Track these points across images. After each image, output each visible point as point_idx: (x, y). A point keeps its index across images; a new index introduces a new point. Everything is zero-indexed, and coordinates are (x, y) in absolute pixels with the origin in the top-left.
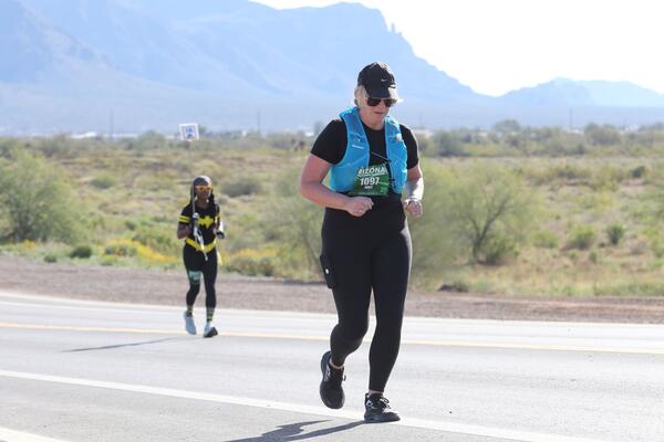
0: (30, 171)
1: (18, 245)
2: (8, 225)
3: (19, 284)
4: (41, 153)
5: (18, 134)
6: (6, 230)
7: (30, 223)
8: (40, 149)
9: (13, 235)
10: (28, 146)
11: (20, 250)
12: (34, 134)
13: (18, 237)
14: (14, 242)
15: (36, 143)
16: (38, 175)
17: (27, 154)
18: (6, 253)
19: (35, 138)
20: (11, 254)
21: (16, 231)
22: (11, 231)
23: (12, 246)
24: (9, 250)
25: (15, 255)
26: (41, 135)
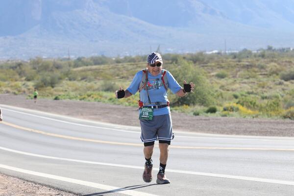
0: (186, 71)
1: (181, 107)
2: (175, 97)
3: (182, 126)
4: (192, 61)
5: (180, 52)
6: (175, 100)
8: (191, 59)
9: (178, 102)
10: (184, 58)
11: (181, 110)
12: (187, 52)
13: (180, 103)
14: (179, 106)
15: (189, 57)
16: (190, 72)
17: (185, 62)
18: (174, 111)
19: (188, 54)
20: (177, 112)
21: (179, 100)
22: (177, 100)
23: (177, 108)
24: (176, 110)
25: (179, 112)
26: (191, 52)
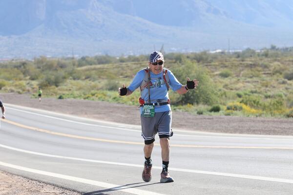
0: (190, 70)
1: (184, 106)
2: (178, 96)
3: (185, 125)
4: (196, 61)
5: (183, 51)
6: (178, 99)
7: (190, 95)
8: (195, 59)
9: (181, 101)
10: (188, 57)
11: (185, 109)
12: (191, 52)
13: (184, 102)
14: (182, 105)
15: (193, 56)
16: (194, 72)
17: (189, 61)
18: (178, 110)
19: (192, 53)
20: (181, 111)
21: (183, 99)
22: (180, 99)
23: (181, 107)
24: (180, 109)
25: (183, 111)
26: (195, 52)
